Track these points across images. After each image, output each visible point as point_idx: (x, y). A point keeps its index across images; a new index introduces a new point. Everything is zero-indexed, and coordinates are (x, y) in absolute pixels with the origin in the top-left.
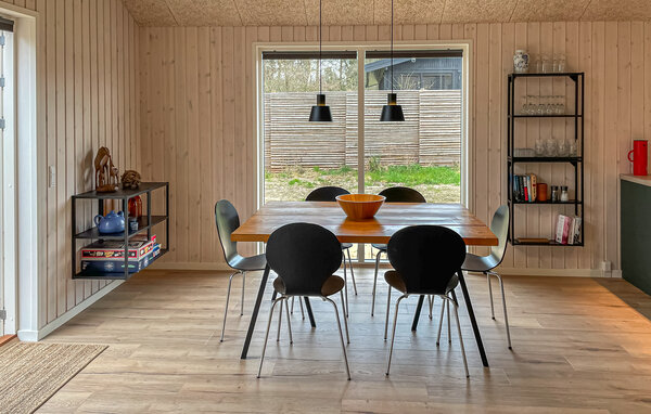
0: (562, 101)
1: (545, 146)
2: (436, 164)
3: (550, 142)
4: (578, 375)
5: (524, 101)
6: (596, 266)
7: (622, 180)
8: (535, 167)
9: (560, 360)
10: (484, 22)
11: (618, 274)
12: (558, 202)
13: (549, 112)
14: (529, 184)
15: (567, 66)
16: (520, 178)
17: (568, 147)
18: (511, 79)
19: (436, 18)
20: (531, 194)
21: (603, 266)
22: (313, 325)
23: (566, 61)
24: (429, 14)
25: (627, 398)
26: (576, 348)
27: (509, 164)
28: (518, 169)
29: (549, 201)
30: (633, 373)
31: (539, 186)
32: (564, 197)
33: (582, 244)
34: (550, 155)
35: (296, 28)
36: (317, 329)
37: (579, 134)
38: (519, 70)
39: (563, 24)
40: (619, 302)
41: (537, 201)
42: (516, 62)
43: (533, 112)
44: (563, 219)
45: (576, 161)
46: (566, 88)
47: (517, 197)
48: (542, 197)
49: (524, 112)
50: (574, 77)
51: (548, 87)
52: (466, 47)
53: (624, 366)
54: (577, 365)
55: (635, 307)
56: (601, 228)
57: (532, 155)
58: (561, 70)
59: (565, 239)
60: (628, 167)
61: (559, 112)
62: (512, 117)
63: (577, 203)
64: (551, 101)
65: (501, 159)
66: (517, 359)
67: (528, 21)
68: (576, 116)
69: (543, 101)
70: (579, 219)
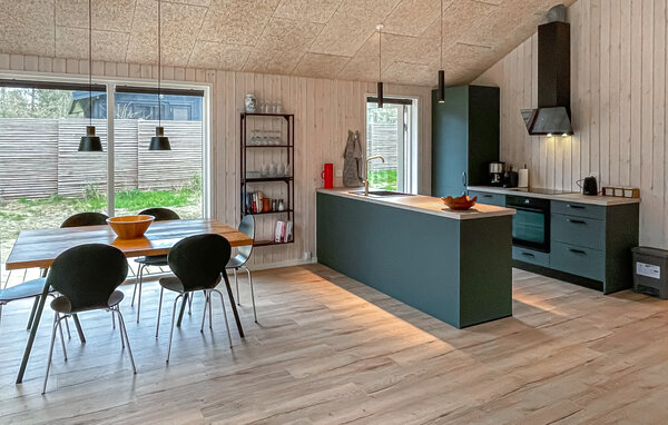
0: (279, 135)
1: (268, 168)
2: (155, 189)
3: (271, 166)
4: (303, 328)
5: (252, 135)
6: (301, 256)
7: (318, 193)
8: (260, 186)
9: (290, 322)
10: (222, 69)
11: (315, 260)
12: (277, 211)
13: (271, 143)
14: (257, 199)
15: (282, 109)
16: (251, 195)
17: (283, 169)
18: (243, 116)
19: (184, 63)
20: (259, 207)
21: (306, 255)
22: (83, 341)
23: (282, 105)
24: (177, 59)
25: (335, 335)
26: (298, 312)
27: (242, 184)
28: (249, 188)
29: (271, 211)
30: (335, 319)
31: (265, 200)
32: (281, 207)
33: (293, 242)
34: (270, 176)
35: (42, 59)
36: (87, 343)
37: (290, 160)
38: (249, 110)
39: (279, 77)
40: (318, 278)
41: (263, 212)
42: (247, 104)
43: (259, 143)
44: (280, 224)
45: (288, 180)
46: (281, 125)
47: (248, 210)
48: (266, 208)
49: (253, 143)
50: (287, 117)
51: (269, 124)
52: (207, 90)
53: (329, 316)
54: (301, 323)
55: (328, 279)
56: (304, 228)
57: (258, 176)
58: (278, 112)
59: (282, 238)
60: (321, 183)
61: (277, 143)
62: (244, 147)
63: (289, 211)
64: (272, 135)
65: (235, 180)
66: (263, 328)
67: (255, 72)
68: (288, 146)
69: (266, 135)
70: (291, 223)
